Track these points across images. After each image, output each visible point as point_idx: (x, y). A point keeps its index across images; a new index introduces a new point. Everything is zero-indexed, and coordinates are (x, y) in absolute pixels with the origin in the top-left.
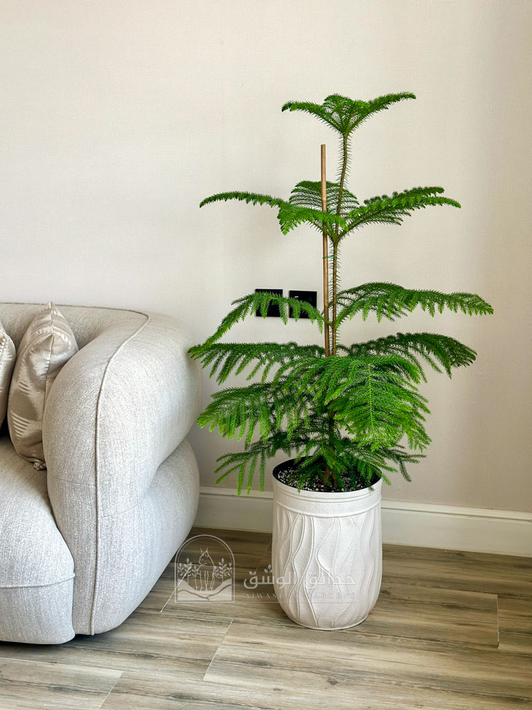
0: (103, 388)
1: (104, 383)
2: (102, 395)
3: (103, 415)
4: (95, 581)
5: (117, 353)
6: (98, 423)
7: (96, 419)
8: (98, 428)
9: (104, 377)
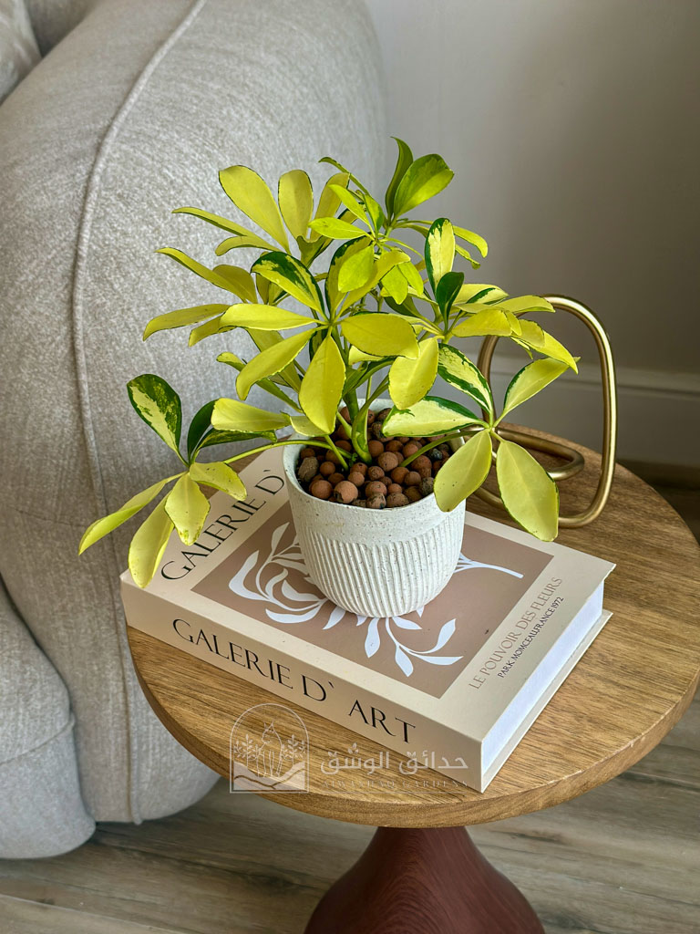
0: (84, 250)
1: (86, 235)
2: (84, 275)
3: (93, 338)
4: (128, 734)
5: (129, 107)
6: (82, 360)
7: (73, 351)
8: (83, 377)
9: (83, 210)
